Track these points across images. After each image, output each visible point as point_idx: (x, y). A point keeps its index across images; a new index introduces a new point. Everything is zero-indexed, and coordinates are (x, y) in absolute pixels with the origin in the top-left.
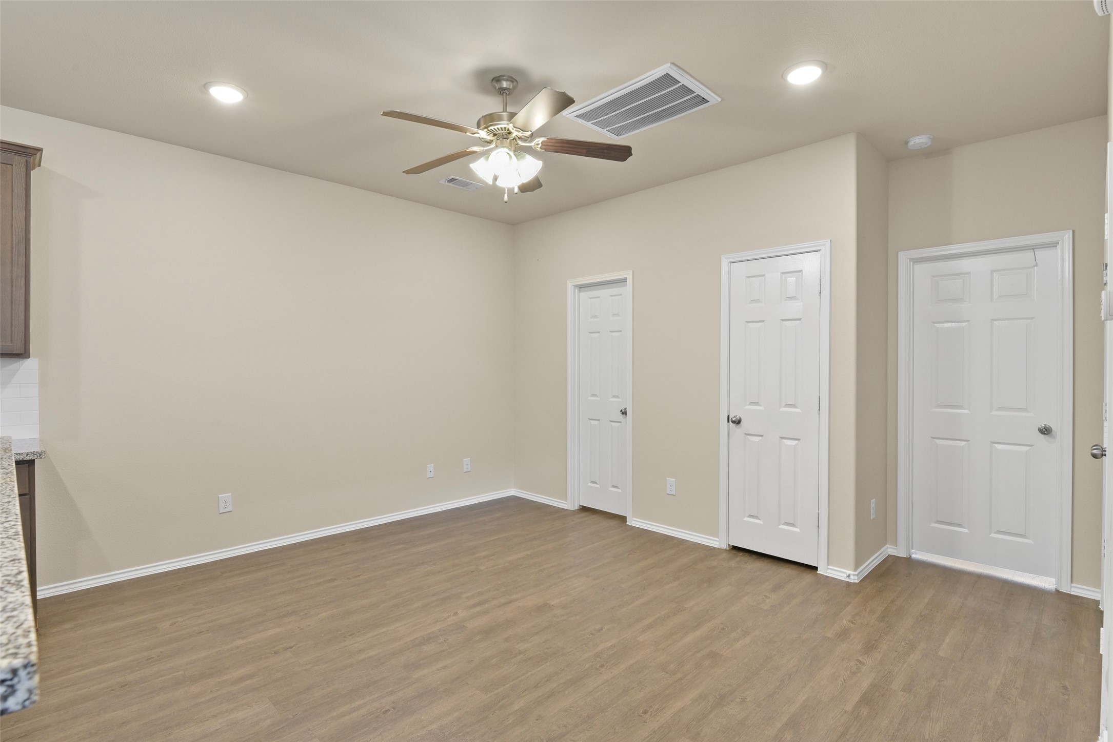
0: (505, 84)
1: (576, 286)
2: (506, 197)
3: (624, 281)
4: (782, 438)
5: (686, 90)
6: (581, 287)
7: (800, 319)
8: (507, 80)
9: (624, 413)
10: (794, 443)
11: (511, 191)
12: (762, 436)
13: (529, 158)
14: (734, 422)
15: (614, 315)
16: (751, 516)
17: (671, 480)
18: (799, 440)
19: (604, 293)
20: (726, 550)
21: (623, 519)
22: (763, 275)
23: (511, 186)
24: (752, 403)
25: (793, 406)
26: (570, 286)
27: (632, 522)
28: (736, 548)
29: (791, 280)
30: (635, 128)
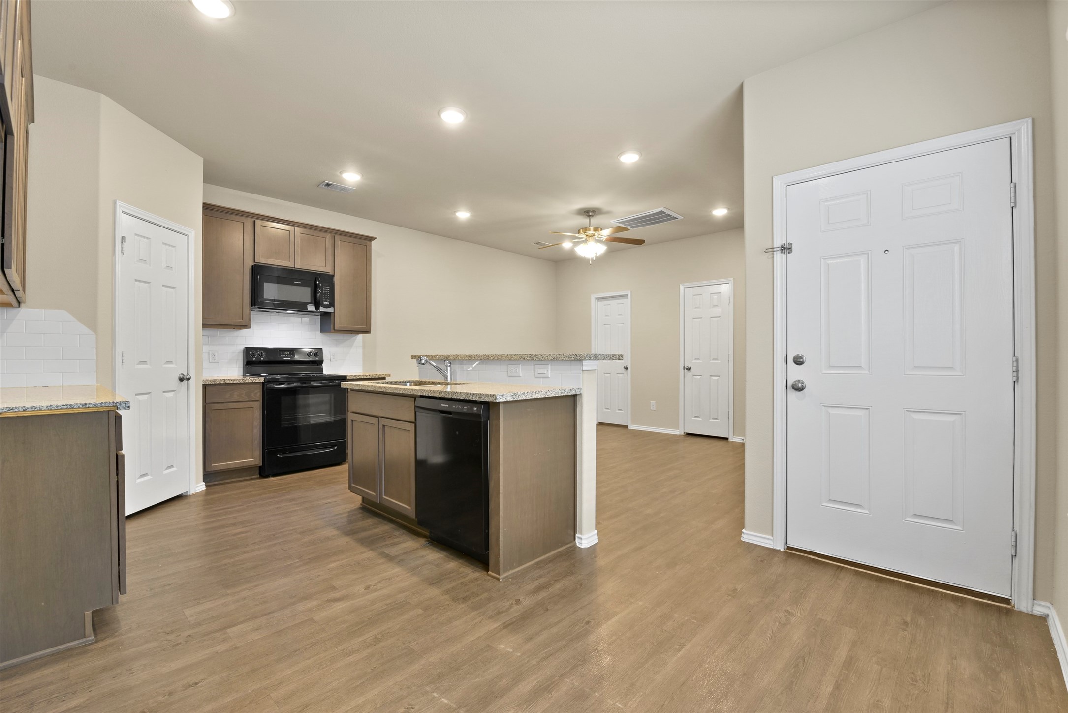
0: (591, 214)
1: (596, 298)
2: (591, 262)
3: (626, 296)
4: (711, 376)
5: (669, 215)
6: (599, 299)
7: (720, 317)
8: (591, 212)
9: (626, 368)
10: (717, 378)
11: (592, 259)
12: (701, 375)
13: (599, 245)
14: (687, 369)
15: (619, 315)
16: (696, 417)
17: (653, 402)
18: (719, 376)
19: (613, 302)
20: (683, 435)
21: (626, 427)
22: (702, 295)
23: (592, 257)
24: (696, 359)
25: (716, 359)
26: (593, 298)
27: (632, 427)
28: (688, 434)
29: (715, 297)
30: (643, 225)
